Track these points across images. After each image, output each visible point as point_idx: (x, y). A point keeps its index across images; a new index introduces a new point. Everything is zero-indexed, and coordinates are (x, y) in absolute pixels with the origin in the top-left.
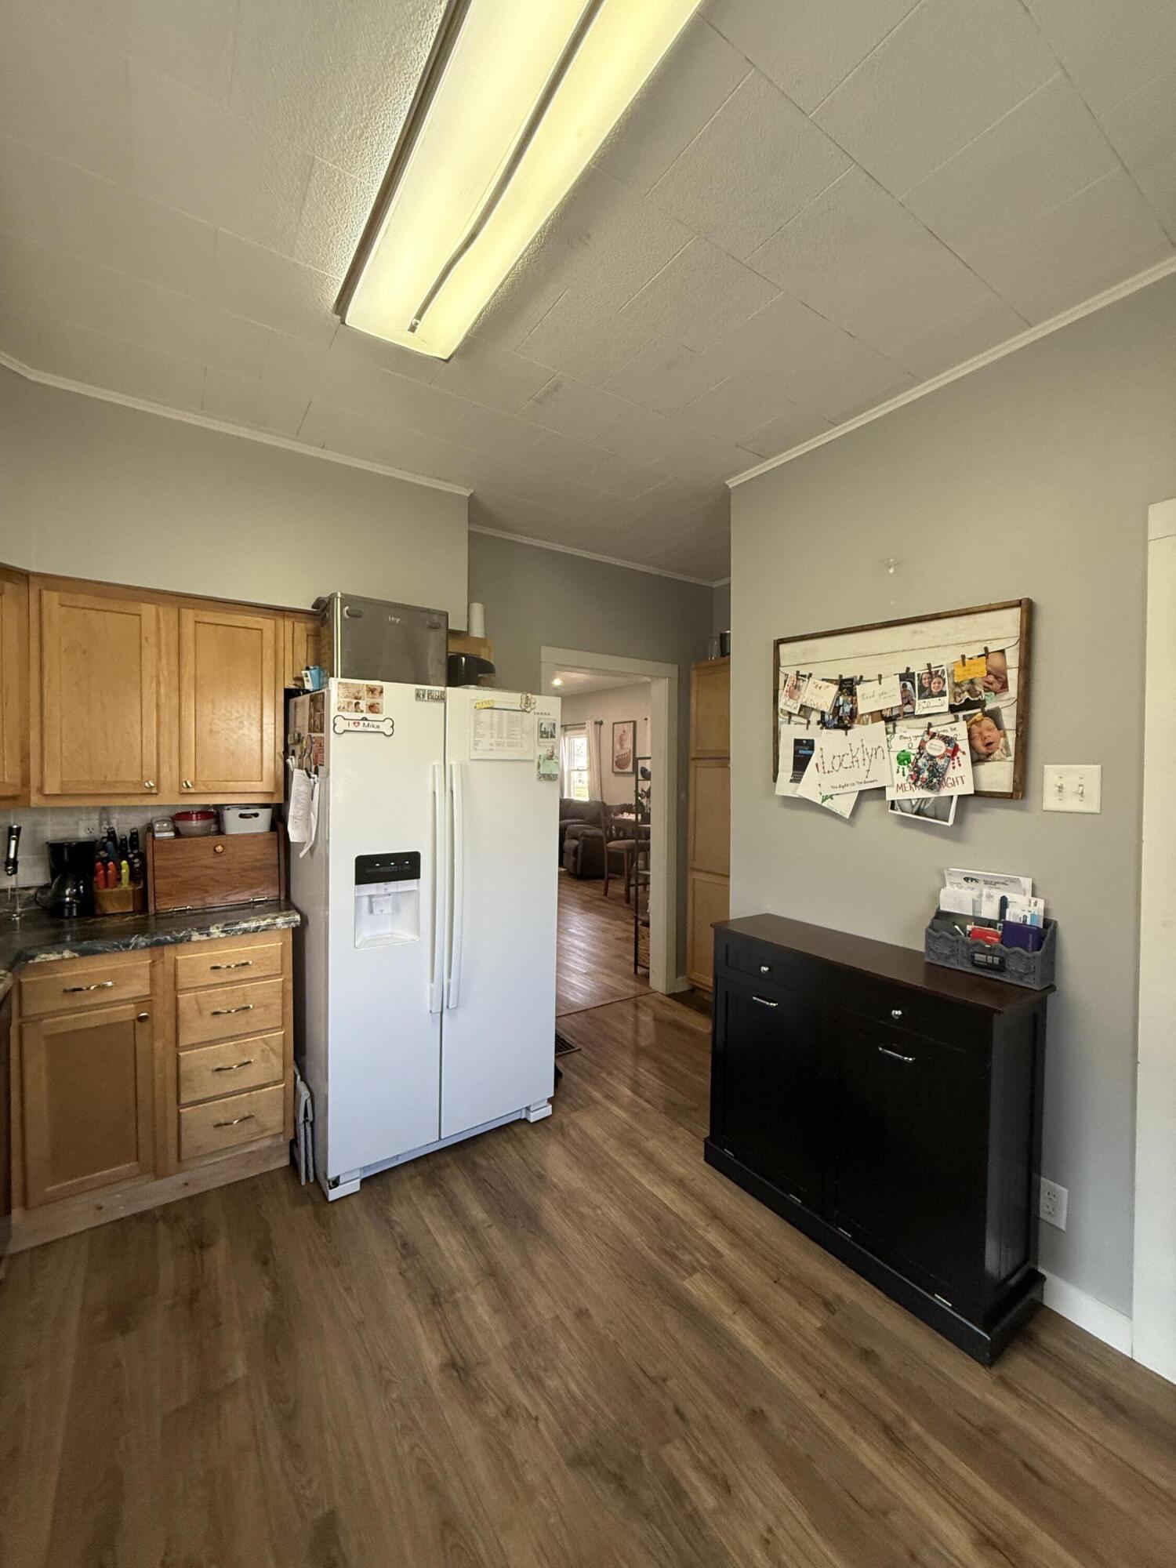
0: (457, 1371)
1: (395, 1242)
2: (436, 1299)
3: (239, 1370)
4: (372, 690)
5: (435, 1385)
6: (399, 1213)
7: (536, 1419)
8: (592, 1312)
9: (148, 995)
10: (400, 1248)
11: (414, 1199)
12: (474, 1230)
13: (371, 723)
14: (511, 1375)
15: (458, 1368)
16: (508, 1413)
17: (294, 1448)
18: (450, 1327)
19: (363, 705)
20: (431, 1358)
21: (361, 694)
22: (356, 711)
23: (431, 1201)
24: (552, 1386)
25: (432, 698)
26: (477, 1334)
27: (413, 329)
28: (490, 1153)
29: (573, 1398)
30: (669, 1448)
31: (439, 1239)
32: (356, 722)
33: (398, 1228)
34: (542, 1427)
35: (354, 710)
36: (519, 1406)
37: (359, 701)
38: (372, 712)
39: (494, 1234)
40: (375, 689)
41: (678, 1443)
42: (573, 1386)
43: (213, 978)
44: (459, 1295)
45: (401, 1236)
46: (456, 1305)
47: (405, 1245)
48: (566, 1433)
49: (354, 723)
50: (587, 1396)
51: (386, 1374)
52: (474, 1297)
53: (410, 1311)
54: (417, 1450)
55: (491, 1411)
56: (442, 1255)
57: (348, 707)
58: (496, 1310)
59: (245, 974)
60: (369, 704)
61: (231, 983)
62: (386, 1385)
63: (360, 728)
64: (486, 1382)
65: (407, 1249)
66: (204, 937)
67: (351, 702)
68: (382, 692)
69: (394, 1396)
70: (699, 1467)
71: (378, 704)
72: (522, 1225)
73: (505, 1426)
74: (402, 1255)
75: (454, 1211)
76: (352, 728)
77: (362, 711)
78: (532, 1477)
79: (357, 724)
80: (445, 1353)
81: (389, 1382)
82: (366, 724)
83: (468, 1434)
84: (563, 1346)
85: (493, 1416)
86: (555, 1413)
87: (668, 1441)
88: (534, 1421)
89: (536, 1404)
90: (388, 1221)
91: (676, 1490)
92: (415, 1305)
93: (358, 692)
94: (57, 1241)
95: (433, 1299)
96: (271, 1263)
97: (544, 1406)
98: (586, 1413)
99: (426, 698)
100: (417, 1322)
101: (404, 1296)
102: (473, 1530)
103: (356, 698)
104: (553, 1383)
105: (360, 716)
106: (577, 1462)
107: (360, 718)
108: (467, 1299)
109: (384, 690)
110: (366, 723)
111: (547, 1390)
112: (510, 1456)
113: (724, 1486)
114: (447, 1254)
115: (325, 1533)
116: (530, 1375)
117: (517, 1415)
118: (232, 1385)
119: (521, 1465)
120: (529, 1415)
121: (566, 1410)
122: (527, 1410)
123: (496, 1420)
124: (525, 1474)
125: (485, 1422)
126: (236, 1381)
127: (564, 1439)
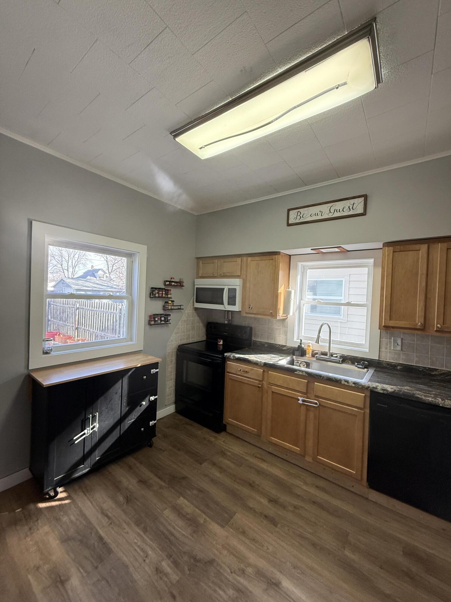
0: (273, 583)
7: (232, 572)
16: (243, 571)
20: (286, 584)
24: (231, 590)
29: (220, 587)
30: (177, 578)
34: (229, 570)
36: (241, 575)
41: (175, 582)
42: (221, 592)
48: (219, 571)
50: (215, 591)
54: (266, 548)
55: (250, 570)
64: (259, 581)
69: (288, 563)
70: (166, 575)
73: (242, 566)
78: (225, 552)
80: (283, 589)
81: (295, 568)
83: (253, 558)
85: (248, 568)
86: (226, 578)
87: (178, 581)
88: (232, 571)
91: (176, 564)
97: (231, 579)
98: (213, 582)
102: (236, 533)
104: (231, 592)
106: (211, 562)
111: (233, 588)
112: (234, 555)
113: (158, 570)
115: (273, 522)
116: (243, 592)
117: (240, 571)
118: (344, 548)
119: (230, 554)
120: (235, 573)
121: (222, 581)
122: (237, 575)
123: (246, 567)
124: (228, 552)
125: (249, 565)
126: (344, 549)
127: (218, 568)
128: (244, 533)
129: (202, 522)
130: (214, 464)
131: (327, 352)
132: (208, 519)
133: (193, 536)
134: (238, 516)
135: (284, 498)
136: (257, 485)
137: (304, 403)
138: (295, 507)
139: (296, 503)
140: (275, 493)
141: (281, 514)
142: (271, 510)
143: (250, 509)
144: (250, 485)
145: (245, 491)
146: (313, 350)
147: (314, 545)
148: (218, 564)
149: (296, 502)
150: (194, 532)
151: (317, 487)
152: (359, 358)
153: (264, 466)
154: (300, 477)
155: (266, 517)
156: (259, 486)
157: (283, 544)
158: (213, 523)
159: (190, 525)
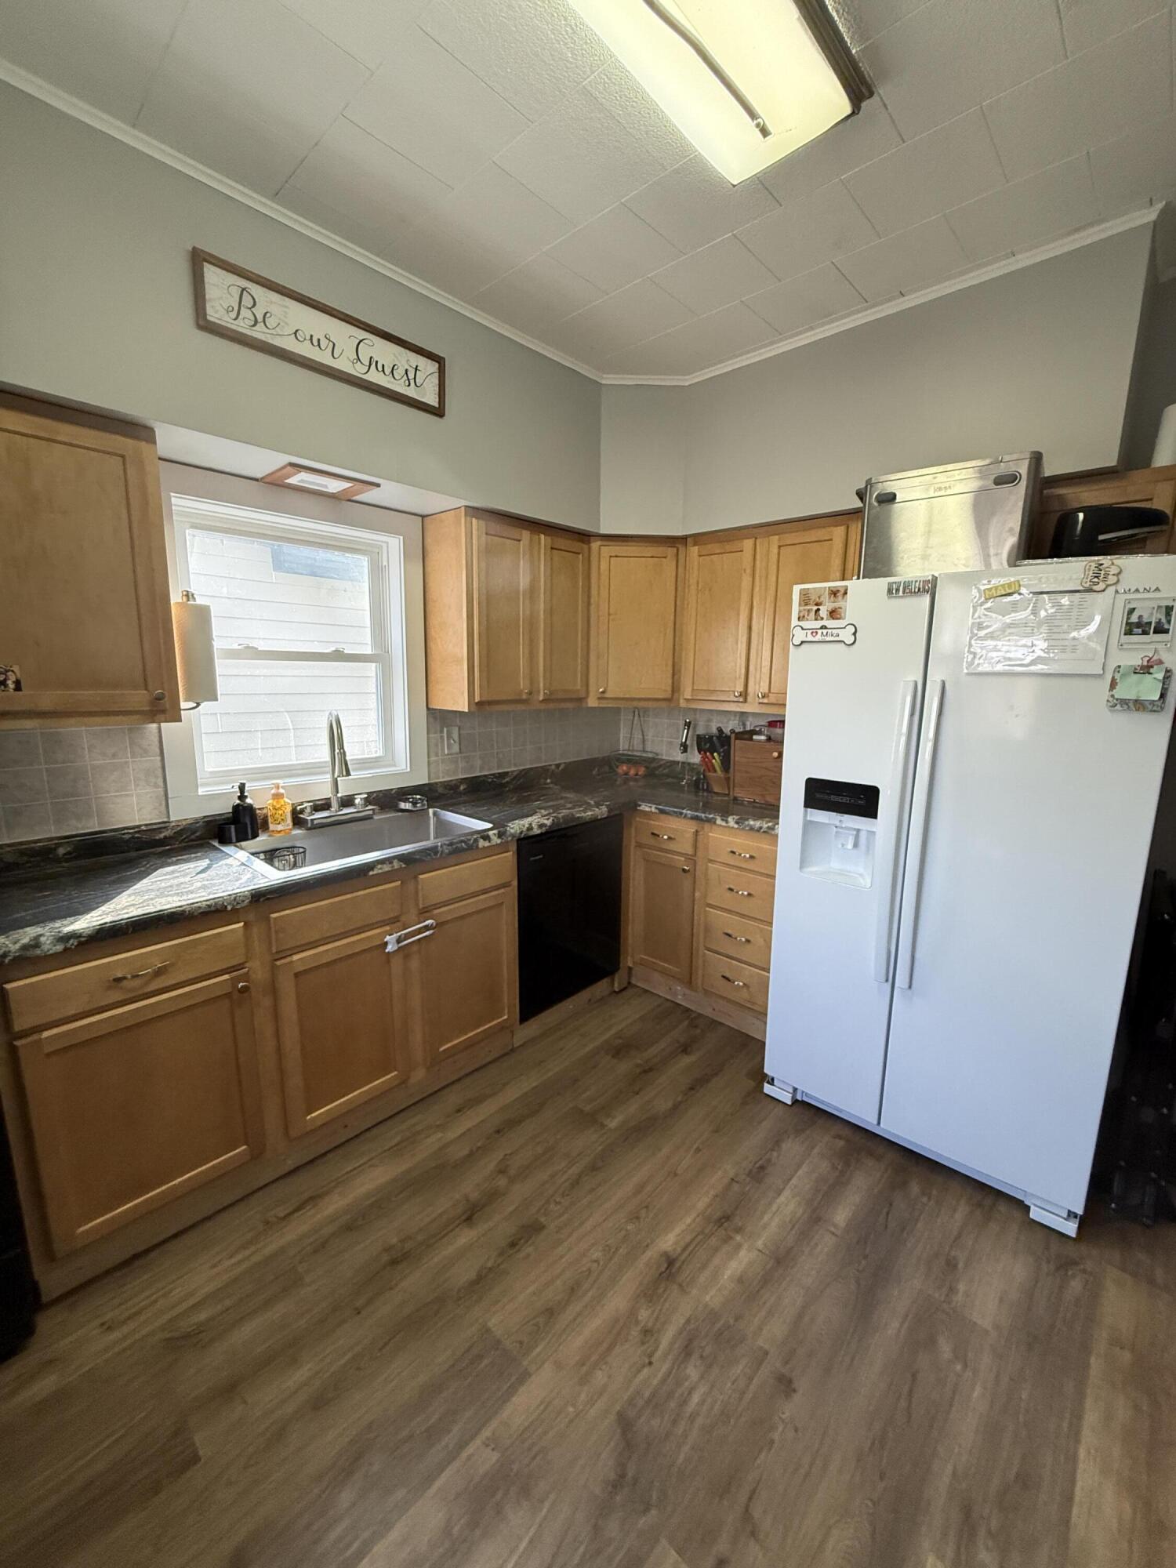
0: (667, 1269)
1: (761, 1159)
2: (725, 1219)
3: (612, 1124)
4: (834, 593)
5: (649, 1253)
6: (792, 1147)
7: (650, 1364)
8: (797, 1398)
9: (691, 855)
10: (757, 1165)
11: (816, 1151)
12: (818, 1220)
13: (829, 631)
14: (682, 1321)
15: (670, 1268)
16: (647, 1332)
17: (576, 1182)
18: (704, 1243)
19: (823, 612)
20: (669, 1241)
21: (822, 599)
22: (816, 619)
23: (824, 1166)
24: (688, 1371)
25: (911, 592)
26: (707, 1273)
27: (765, 132)
28: (934, 1192)
29: (684, 1402)
31: (787, 1193)
32: (814, 632)
33: (775, 1154)
34: (646, 1371)
35: (814, 618)
36: (656, 1340)
37: (820, 607)
38: (833, 619)
39: (825, 1243)
40: (838, 591)
42: (696, 1398)
43: (730, 860)
44: (738, 1238)
45: (769, 1161)
46: (728, 1239)
47: (762, 1168)
48: (648, 1401)
49: (812, 633)
50: (692, 1418)
51: (643, 1213)
52: (743, 1253)
53: (701, 1204)
54: (595, 1265)
56: (770, 1204)
57: (808, 615)
58: (740, 1280)
59: (750, 866)
60: (830, 609)
61: (740, 868)
62: (635, 1217)
63: (818, 638)
64: (665, 1300)
65: (759, 1172)
66: (724, 824)
67: (812, 609)
68: (846, 593)
69: (629, 1227)
71: (841, 608)
72: (861, 1269)
73: (635, 1332)
74: (750, 1171)
75: (827, 1193)
76: (810, 638)
77: (822, 619)
78: (600, 1377)
79: (814, 634)
80: (679, 1250)
81: (638, 1218)
82: (825, 634)
83: (617, 1302)
84: (738, 1370)
85: (640, 1318)
86: (664, 1381)
88: (647, 1361)
89: (665, 1356)
90: (777, 1144)
92: (710, 1205)
93: (819, 597)
94: (652, 993)
95: (724, 1217)
96: (693, 1092)
97: (665, 1368)
98: (674, 1423)
99: (901, 593)
100: (694, 1215)
101: (712, 1192)
102: (550, 1336)
103: (817, 605)
104: (692, 1371)
105: (819, 624)
106: (625, 1424)
107: (819, 627)
108: (739, 1246)
109: (848, 592)
110: (825, 631)
111: (683, 1366)
112: (610, 1348)
114: (774, 1208)
115: (532, 1230)
116: (690, 1341)
117: (648, 1342)
118: (603, 1126)
119: (606, 1363)
120: (650, 1356)
121: (670, 1395)
122: (656, 1350)
123: (637, 1322)
124: (600, 1369)
125: (632, 1313)
126: (607, 1126)
127: (641, 1403)
128: (551, 1313)
129: (495, 1457)
130: (229, 1390)
131: (329, 799)
132: (486, 1433)
133: (542, 1501)
134: (497, 1322)
135: (470, 1185)
136: (402, 1241)
137: (400, 945)
138: (502, 1171)
139: (492, 1166)
140: (445, 1203)
141: (511, 1208)
142: (498, 1225)
143: (482, 1281)
144: (394, 1262)
145: (414, 1282)
146: (293, 804)
147: (594, 1168)
148: (631, 1402)
149: (489, 1164)
150: (525, 1492)
151: (459, 1111)
152: (394, 791)
153: (335, 1204)
154: (419, 1133)
155: (513, 1245)
156: (409, 1238)
157: (588, 1225)
158: (507, 1411)
159: (499, 1511)
